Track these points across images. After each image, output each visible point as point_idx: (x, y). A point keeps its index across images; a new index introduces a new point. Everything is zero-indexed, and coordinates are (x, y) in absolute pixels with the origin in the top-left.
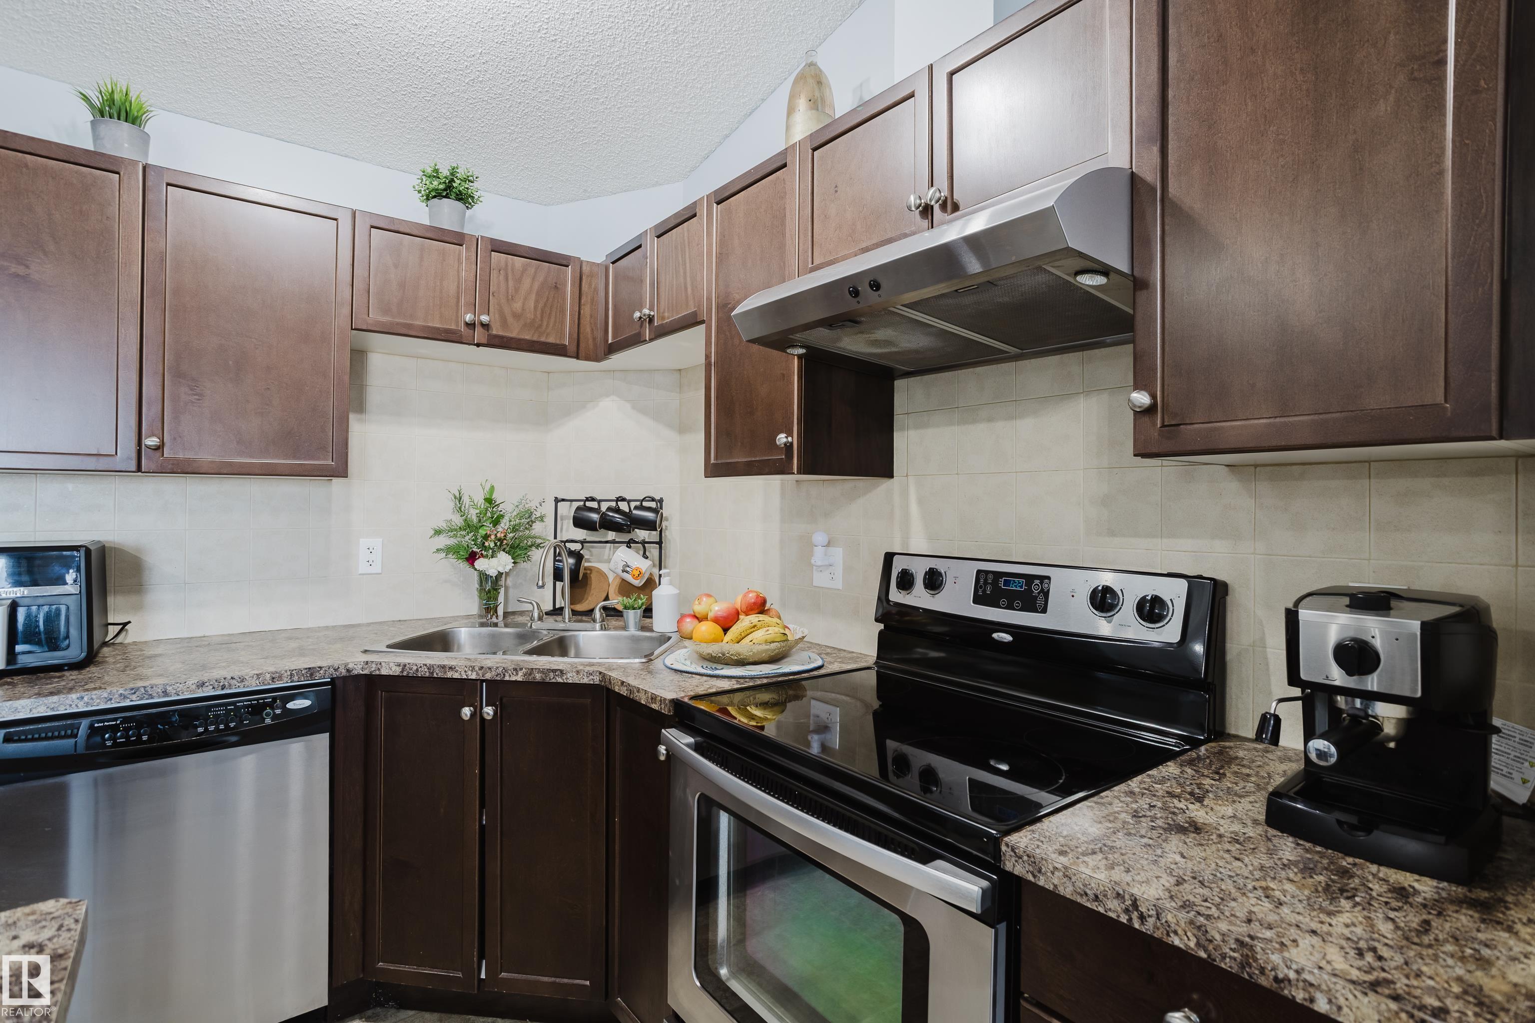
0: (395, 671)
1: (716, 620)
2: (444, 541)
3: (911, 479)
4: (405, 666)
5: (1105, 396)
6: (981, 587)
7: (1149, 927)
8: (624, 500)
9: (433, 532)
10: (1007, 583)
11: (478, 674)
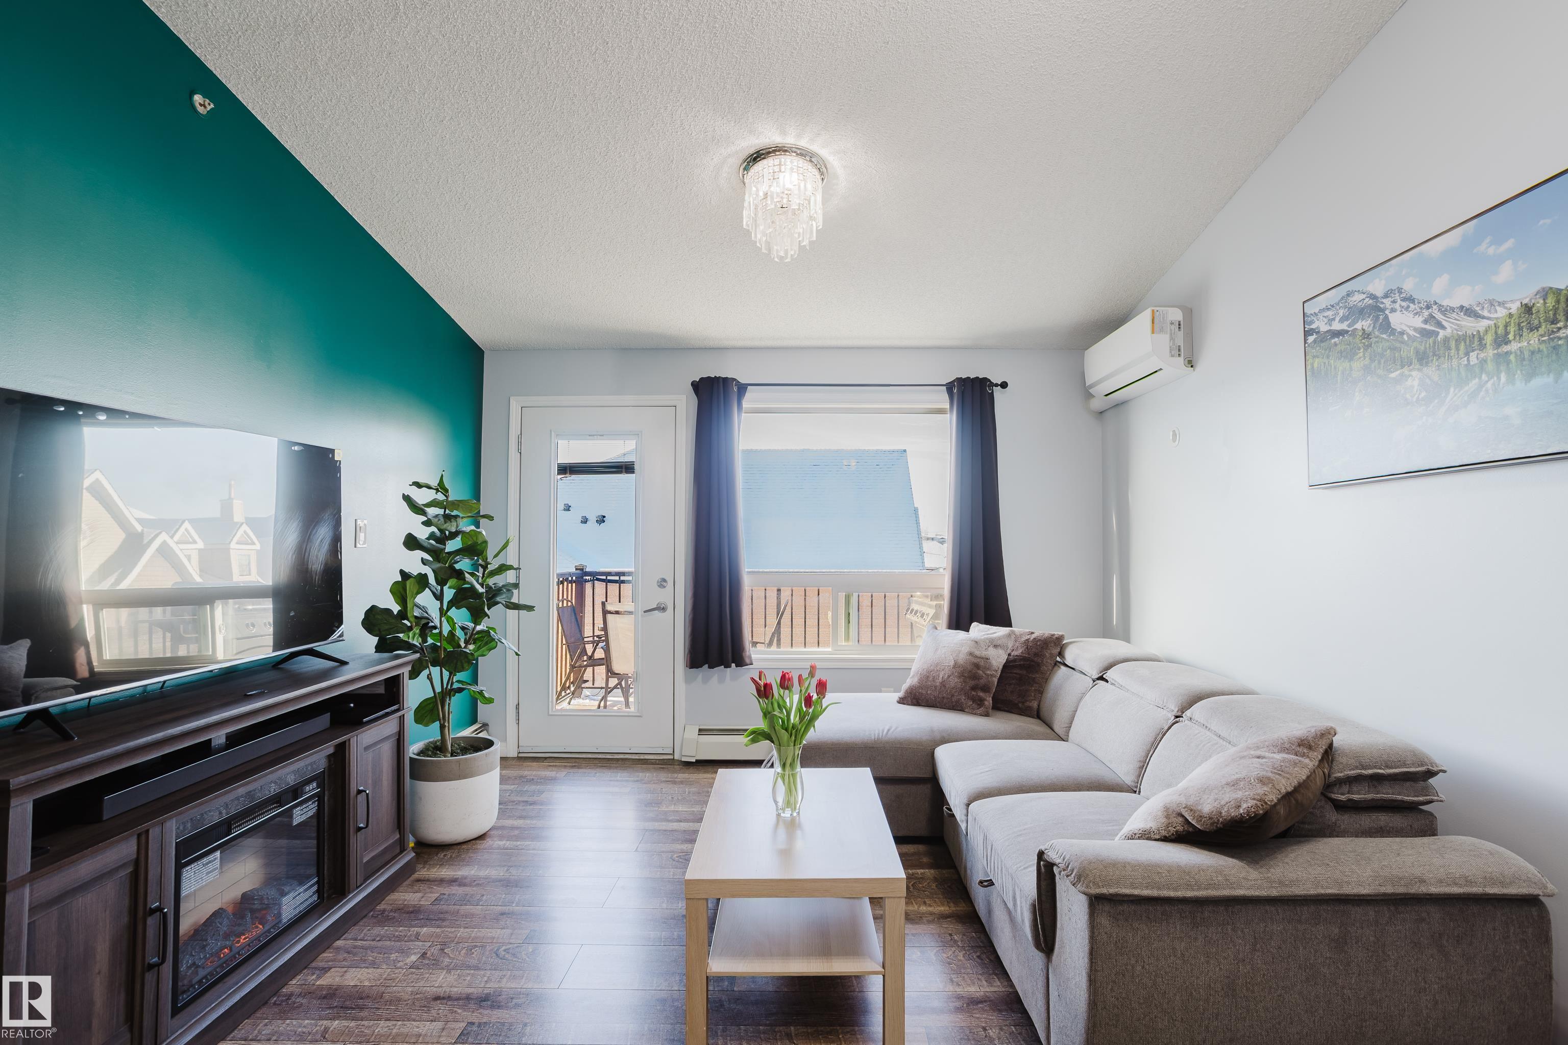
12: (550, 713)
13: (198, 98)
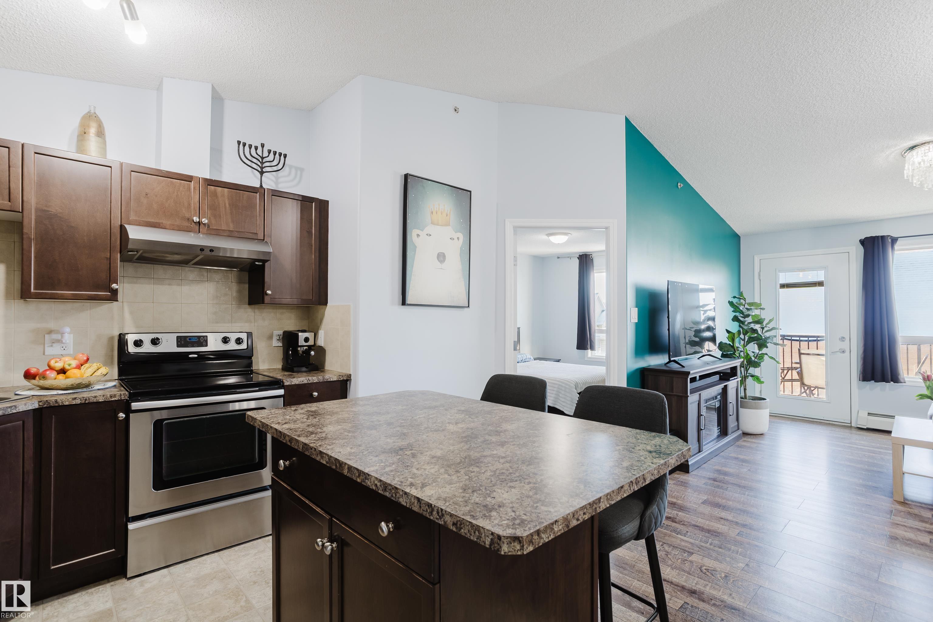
1: (74, 368)
3: (125, 304)
5: (215, 283)
6: (179, 342)
10: (189, 339)
12: (778, 396)
13: (679, 184)
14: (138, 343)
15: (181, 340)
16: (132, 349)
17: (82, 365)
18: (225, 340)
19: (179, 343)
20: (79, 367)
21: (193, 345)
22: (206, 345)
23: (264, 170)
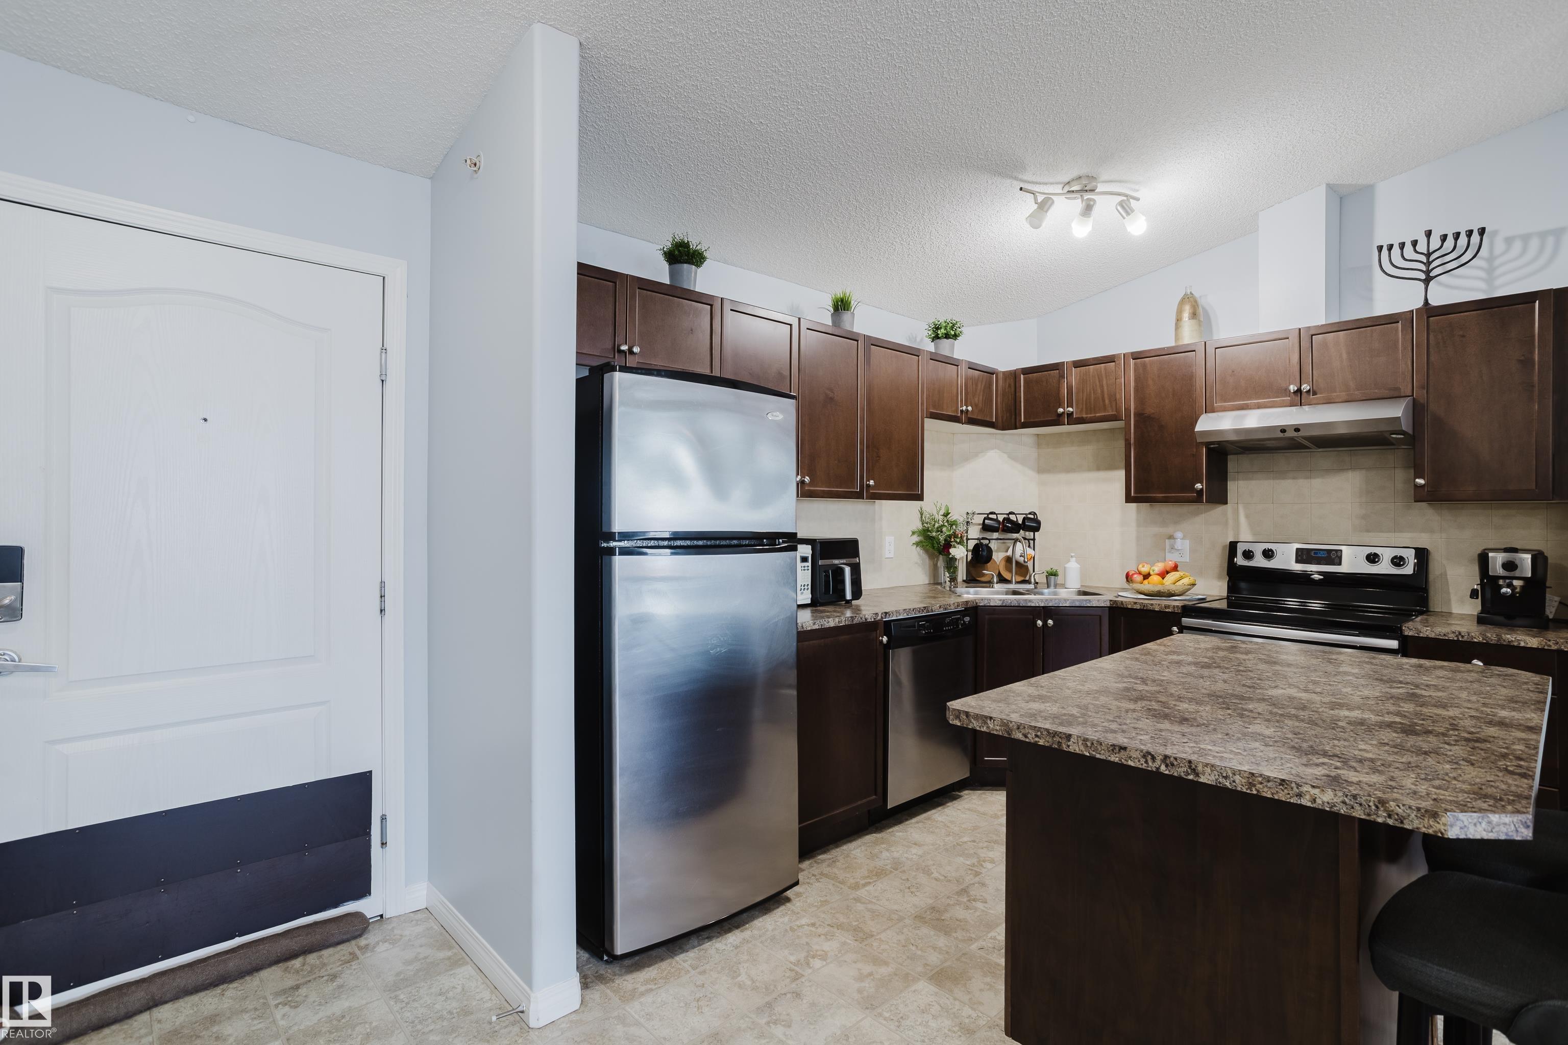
0: (999, 603)
1: (1158, 575)
2: (916, 538)
3: (1240, 506)
4: (1004, 600)
5: (1364, 472)
6: (1300, 556)
7: (1465, 639)
8: (1014, 514)
9: (911, 533)
10: (1315, 553)
11: (1045, 604)
14: (1248, 555)
15: (1302, 554)
16: (1240, 561)
17: (1168, 573)
18: (1373, 558)
19: (1299, 558)
20: (1163, 574)
21: (1319, 561)
22: (1340, 564)
23: (1432, 274)
